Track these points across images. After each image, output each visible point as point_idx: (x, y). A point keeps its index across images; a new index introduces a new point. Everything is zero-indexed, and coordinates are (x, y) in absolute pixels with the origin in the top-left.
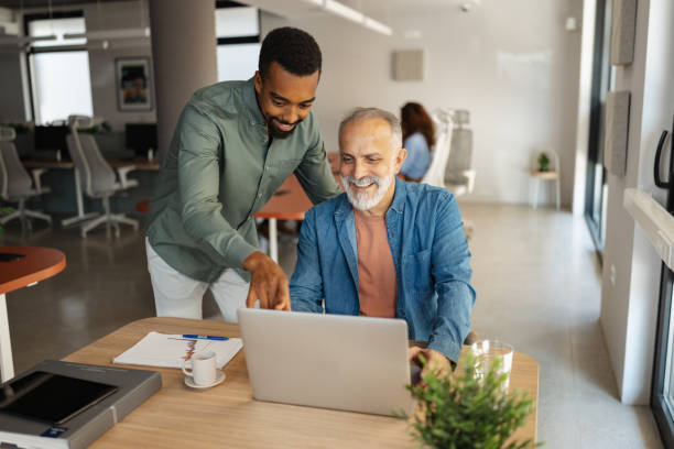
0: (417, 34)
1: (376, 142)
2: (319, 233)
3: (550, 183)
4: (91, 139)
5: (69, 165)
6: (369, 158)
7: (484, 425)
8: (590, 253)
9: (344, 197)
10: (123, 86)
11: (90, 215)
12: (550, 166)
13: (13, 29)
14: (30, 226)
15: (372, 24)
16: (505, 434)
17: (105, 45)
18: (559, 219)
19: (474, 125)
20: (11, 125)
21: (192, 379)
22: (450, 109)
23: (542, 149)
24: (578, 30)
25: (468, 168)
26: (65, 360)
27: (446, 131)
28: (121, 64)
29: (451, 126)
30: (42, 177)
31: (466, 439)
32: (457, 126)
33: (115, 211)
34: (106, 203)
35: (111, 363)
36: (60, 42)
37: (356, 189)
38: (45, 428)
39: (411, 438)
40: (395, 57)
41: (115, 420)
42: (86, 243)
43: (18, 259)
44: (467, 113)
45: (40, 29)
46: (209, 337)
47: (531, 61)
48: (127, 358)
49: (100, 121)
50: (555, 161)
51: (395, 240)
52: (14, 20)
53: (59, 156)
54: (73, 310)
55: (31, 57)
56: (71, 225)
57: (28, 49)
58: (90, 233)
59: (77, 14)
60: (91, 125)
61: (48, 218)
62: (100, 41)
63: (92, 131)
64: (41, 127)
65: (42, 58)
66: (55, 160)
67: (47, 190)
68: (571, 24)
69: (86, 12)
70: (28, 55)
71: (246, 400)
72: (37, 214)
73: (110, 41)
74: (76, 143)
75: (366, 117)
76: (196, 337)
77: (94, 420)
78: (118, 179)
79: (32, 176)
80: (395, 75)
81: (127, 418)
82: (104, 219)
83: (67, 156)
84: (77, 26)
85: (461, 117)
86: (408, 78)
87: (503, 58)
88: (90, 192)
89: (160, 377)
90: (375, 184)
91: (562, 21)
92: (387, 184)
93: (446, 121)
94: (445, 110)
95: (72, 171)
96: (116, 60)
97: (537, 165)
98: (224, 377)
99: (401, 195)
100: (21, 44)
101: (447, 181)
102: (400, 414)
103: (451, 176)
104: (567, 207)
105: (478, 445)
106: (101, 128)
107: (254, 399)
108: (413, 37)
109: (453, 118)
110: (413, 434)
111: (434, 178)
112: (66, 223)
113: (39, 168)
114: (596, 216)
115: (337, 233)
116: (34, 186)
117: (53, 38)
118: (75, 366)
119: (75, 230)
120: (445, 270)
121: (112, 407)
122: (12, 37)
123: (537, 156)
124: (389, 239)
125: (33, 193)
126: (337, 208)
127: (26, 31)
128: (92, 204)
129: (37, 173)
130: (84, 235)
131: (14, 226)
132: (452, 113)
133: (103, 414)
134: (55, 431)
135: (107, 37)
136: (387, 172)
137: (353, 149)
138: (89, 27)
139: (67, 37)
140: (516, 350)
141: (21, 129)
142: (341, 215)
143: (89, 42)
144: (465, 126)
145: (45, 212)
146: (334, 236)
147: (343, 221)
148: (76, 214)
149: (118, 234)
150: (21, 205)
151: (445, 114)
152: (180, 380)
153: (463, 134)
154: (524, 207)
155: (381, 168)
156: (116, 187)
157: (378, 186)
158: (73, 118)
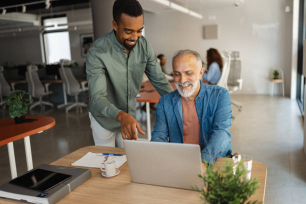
0: (215, 18)
1: (190, 66)
2: (165, 108)
3: (280, 84)
4: (69, 70)
5: (60, 82)
6: (187, 73)
7: (234, 193)
8: (299, 117)
9: (176, 91)
10: (84, 46)
11: (70, 103)
12: (279, 76)
13: (37, 23)
14: (44, 108)
15: (193, 14)
16: (245, 198)
17: (76, 28)
18: (284, 101)
19: (241, 58)
20: (36, 65)
21: (105, 173)
22: (229, 51)
23: (275, 69)
24: (291, 12)
25: (239, 78)
26: (51, 164)
27: (228, 61)
28: (83, 36)
29: (230, 59)
30: (49, 87)
31: (226, 200)
32: (233, 59)
33: (80, 101)
34: (77, 98)
35: (71, 165)
36: (56, 28)
37: (182, 87)
38: (39, 193)
39: (200, 199)
40: (204, 29)
41: (70, 191)
42: (68, 115)
43: (35, 121)
44: (238, 53)
45: (48, 22)
46: (114, 155)
47: (269, 28)
48: (77, 164)
49: (73, 62)
50: (282, 74)
51: (200, 111)
52: (37, 19)
53: (56, 78)
54: (63, 144)
55: (45, 35)
56: (62, 108)
57: (43, 32)
58: (70, 111)
59: (64, 16)
60: (69, 64)
61: (52, 105)
62: (73, 27)
63: (70, 66)
64: (49, 65)
65: (49, 35)
66: (54, 79)
67: (51, 92)
68: (288, 9)
69: (67, 14)
70: (43, 34)
71: (128, 182)
72: (47, 103)
73: (78, 26)
74: (63, 71)
75: (185, 54)
76: (108, 154)
77: (60, 190)
78: (81, 87)
79: (45, 86)
80: (204, 37)
81: (76, 189)
82: (75, 105)
83: (59, 78)
84: (64, 20)
85: (235, 54)
86: (210, 38)
87: (256, 27)
88: (69, 93)
89: (90, 172)
90: (191, 85)
91: (283, 8)
92: (196, 85)
93: (228, 57)
94: (227, 51)
95: (61, 84)
96: (81, 35)
97: (273, 76)
98: (119, 172)
99: (203, 90)
100: (40, 29)
101: (229, 85)
102: (195, 189)
103: (232, 82)
104: (288, 95)
105: (230, 202)
106: (74, 65)
107: (132, 182)
108: (212, 19)
109: (231, 55)
110: (201, 197)
111: (223, 83)
112: (59, 107)
113: (47, 83)
114: (302, 100)
115: (173, 109)
116: (45, 91)
117: (53, 26)
118: (54, 167)
119: (63, 110)
120: (216, 124)
121: (69, 185)
122: (37, 27)
123: (273, 72)
124: (197, 111)
125: (45, 94)
126: (173, 97)
127: (42, 24)
128: (70, 99)
129: (47, 85)
130: (67, 112)
131: (37, 108)
132: (230, 53)
133: (64, 188)
134: (43, 195)
135: (76, 24)
136: (196, 79)
137: (180, 69)
138: (69, 21)
139: (59, 25)
140: (253, 160)
141: (40, 66)
142: (175, 100)
143: (69, 27)
144: (237, 59)
145: (51, 102)
146: (172, 110)
147: (176, 103)
148: (63, 102)
149: (81, 111)
150: (41, 99)
151: (227, 53)
152: (100, 173)
153: (237, 62)
154: (267, 96)
155: (193, 77)
156: (80, 90)
157: (192, 86)
158: (62, 61)
